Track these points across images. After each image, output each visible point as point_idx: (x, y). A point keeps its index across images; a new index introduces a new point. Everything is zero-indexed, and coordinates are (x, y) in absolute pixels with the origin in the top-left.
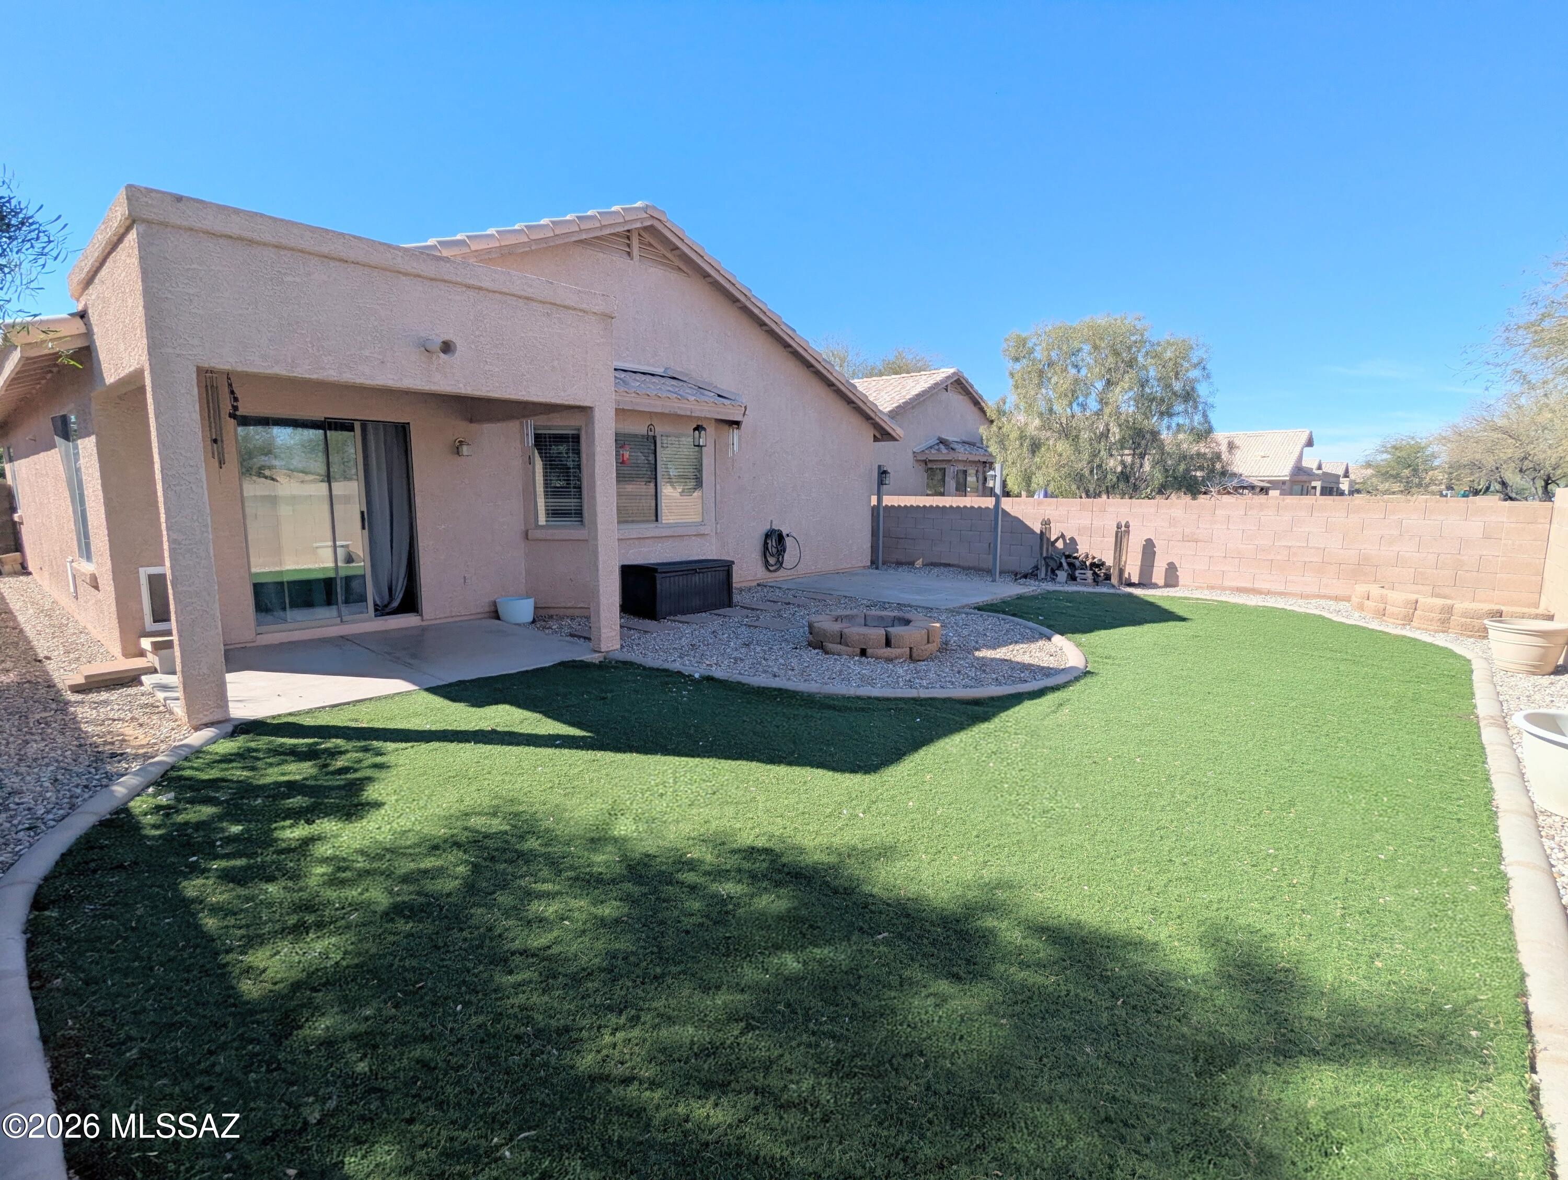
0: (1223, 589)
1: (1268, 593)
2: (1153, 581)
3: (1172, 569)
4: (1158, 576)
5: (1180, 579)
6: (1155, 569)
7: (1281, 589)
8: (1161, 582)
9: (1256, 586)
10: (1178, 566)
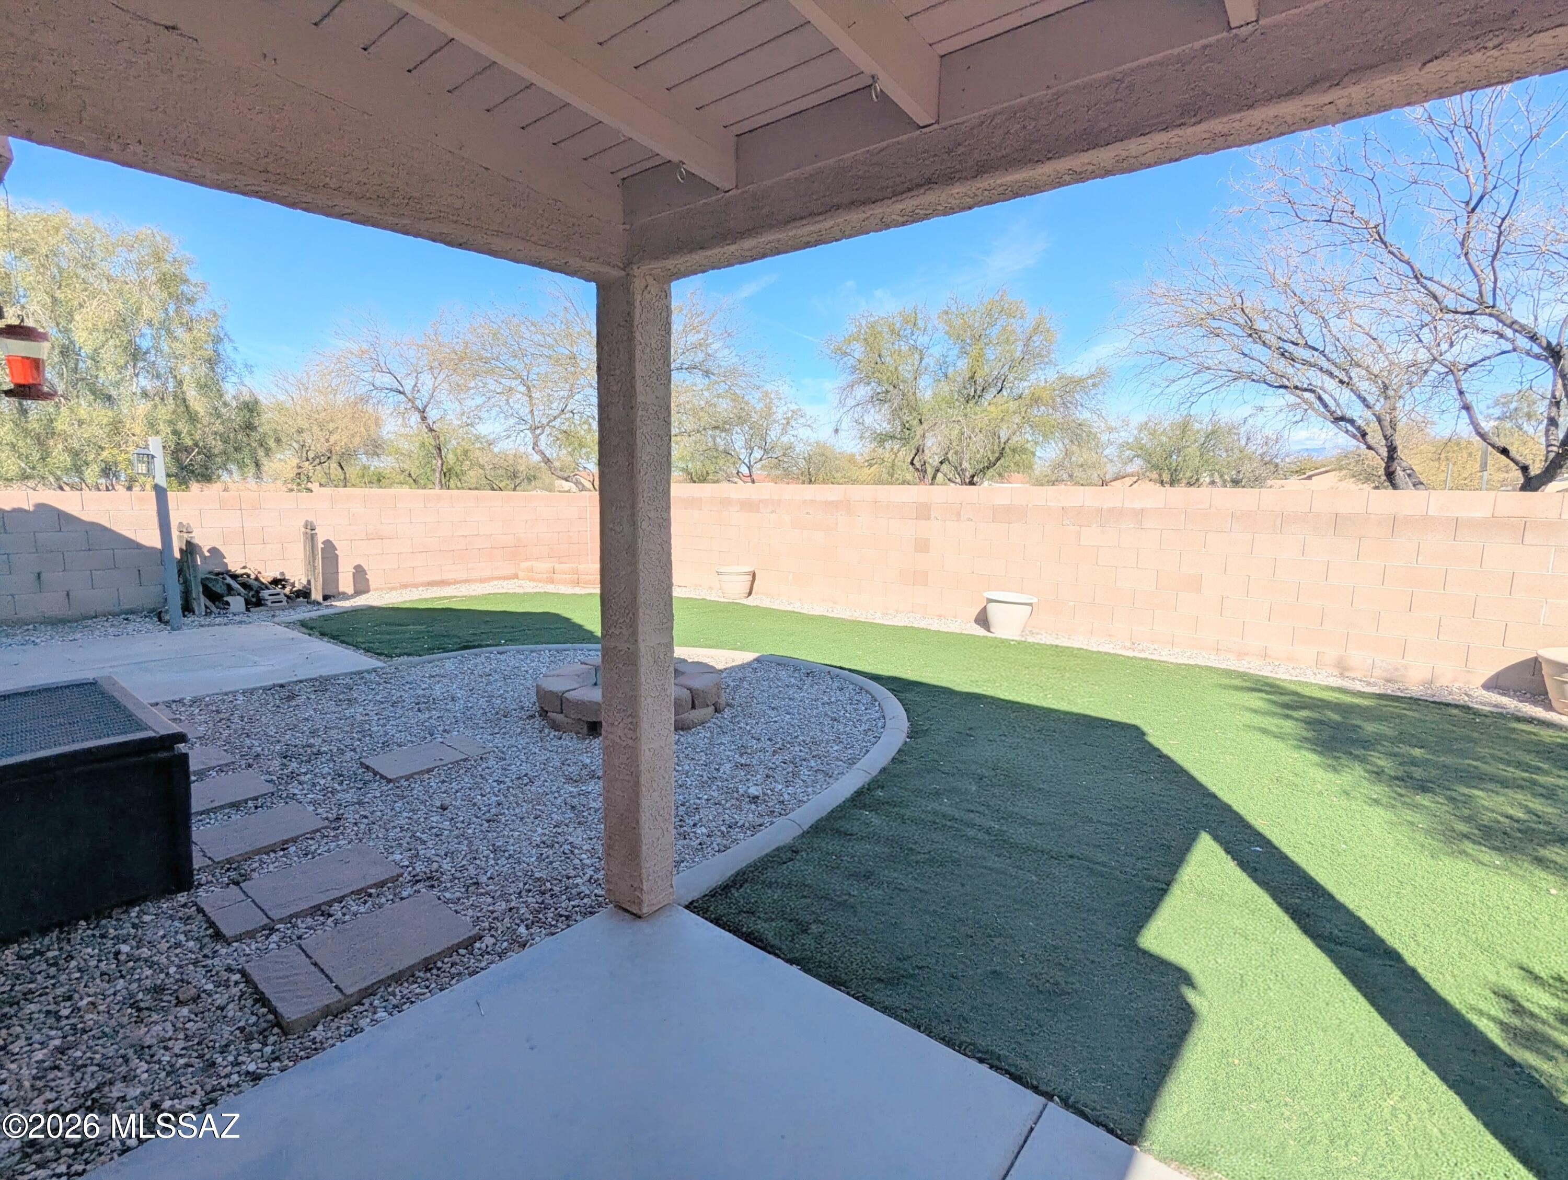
0: (416, 586)
1: (455, 582)
2: (341, 589)
3: (359, 572)
4: (346, 584)
5: (370, 583)
6: (340, 575)
7: (464, 577)
8: (350, 591)
9: (444, 578)
10: (366, 568)
